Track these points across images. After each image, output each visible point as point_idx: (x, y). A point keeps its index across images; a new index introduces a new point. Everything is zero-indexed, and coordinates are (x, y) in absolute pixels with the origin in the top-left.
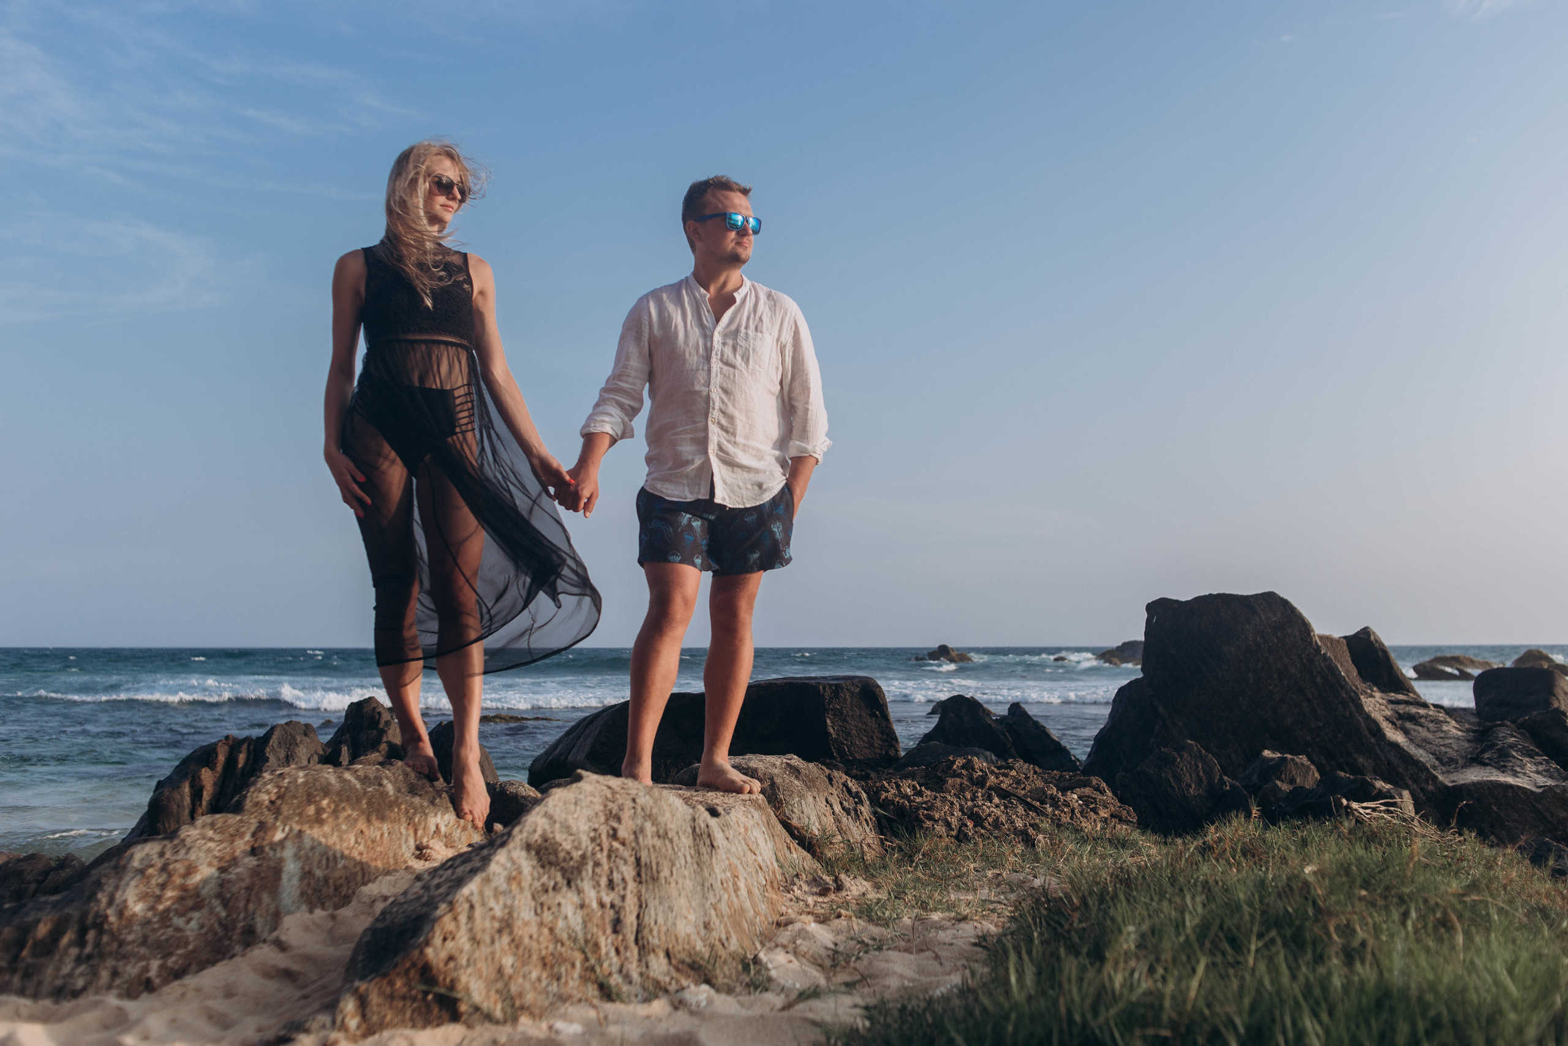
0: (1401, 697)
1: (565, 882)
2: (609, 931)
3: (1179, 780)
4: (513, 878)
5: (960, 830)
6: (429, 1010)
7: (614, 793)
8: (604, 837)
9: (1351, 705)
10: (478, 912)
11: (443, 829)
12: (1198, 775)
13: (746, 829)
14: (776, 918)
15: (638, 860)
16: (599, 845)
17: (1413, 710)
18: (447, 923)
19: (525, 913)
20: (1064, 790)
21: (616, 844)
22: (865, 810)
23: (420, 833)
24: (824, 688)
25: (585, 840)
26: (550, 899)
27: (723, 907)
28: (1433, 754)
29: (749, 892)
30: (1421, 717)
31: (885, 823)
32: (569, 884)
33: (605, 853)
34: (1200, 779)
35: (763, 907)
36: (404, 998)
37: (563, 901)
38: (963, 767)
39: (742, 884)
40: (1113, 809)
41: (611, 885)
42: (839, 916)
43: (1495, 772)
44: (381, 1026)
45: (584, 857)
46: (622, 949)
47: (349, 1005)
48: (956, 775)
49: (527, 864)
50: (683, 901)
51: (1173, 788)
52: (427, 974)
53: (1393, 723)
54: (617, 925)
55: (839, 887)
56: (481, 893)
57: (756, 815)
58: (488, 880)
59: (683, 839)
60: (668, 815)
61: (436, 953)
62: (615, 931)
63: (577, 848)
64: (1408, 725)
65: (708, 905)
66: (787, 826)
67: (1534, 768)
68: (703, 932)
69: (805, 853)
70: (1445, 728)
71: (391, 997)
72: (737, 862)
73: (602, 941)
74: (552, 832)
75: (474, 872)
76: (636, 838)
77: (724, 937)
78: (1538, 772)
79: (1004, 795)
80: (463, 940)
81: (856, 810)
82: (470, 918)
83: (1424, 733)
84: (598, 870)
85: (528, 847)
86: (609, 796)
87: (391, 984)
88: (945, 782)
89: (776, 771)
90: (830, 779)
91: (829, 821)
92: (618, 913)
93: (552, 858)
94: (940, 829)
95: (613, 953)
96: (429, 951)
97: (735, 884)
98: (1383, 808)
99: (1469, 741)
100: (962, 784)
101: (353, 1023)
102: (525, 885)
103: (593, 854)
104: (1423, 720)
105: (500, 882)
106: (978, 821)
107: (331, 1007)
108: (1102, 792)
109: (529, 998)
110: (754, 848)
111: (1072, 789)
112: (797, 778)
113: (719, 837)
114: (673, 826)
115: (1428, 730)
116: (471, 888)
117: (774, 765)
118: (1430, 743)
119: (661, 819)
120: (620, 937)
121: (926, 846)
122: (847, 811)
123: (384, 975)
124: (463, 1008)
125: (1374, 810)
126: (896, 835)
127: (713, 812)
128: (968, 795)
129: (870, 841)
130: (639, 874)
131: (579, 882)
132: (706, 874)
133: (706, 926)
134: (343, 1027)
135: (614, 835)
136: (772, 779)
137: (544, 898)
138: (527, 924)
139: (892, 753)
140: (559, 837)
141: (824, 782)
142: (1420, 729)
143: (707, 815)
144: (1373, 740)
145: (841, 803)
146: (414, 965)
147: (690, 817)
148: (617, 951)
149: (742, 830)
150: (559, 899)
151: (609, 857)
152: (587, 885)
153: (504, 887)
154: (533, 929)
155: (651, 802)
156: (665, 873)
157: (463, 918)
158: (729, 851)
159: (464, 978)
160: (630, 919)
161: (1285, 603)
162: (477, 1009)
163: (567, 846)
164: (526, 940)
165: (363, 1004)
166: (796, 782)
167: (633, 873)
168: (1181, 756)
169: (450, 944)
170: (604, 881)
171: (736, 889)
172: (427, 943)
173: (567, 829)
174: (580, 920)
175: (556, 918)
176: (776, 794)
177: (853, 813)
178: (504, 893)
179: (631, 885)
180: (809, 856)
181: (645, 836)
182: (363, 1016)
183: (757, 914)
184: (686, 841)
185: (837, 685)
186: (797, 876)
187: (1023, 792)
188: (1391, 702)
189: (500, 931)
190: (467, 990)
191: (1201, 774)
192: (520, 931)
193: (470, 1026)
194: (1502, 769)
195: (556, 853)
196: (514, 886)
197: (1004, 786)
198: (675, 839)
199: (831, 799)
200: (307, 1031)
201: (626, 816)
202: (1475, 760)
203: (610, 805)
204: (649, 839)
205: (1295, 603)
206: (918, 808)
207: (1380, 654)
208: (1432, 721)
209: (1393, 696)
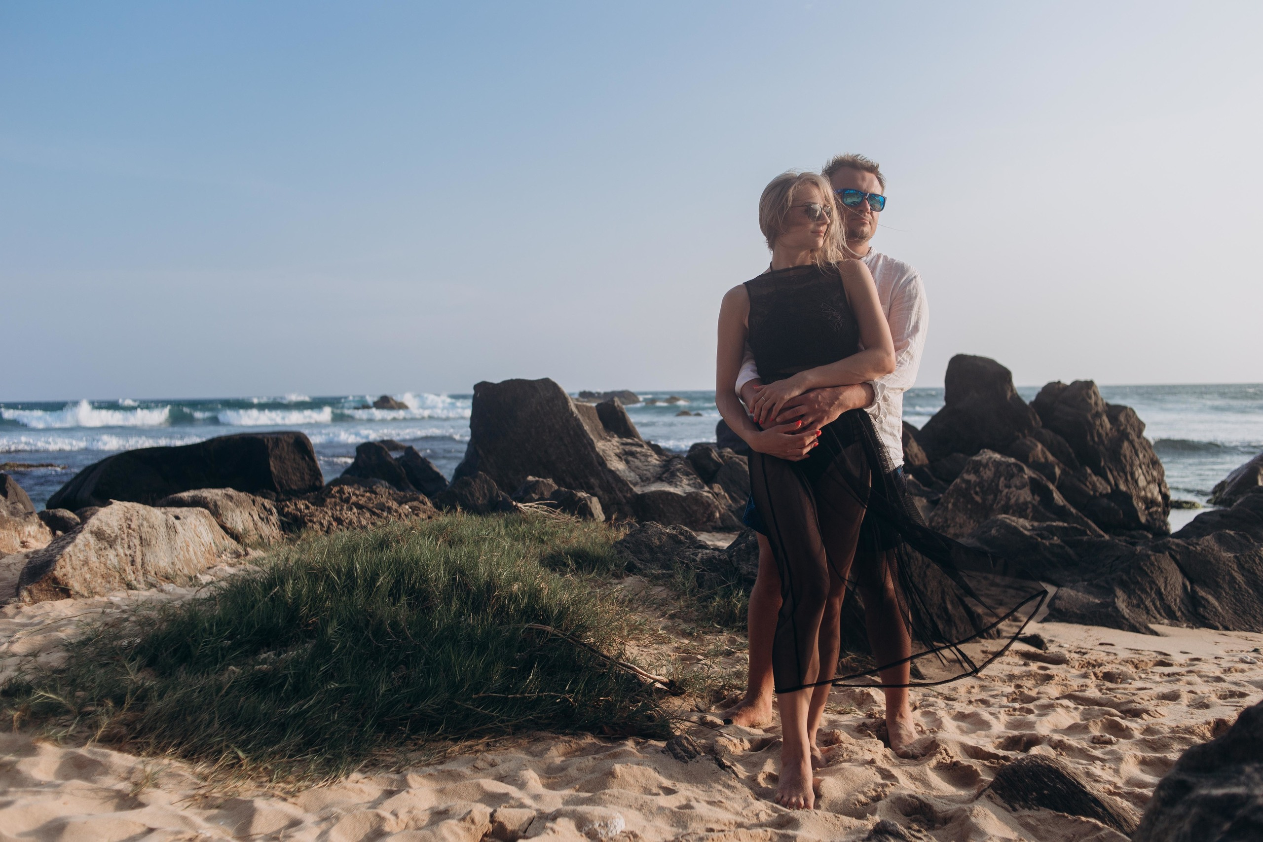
0: (629, 441)
1: (109, 546)
2: (129, 565)
3: (472, 495)
4: (87, 545)
5: (329, 528)
6: (58, 594)
7: (128, 509)
8: (125, 528)
9: (589, 447)
10: (73, 558)
11: (32, 533)
12: (484, 492)
13: (195, 526)
14: (208, 566)
15: (141, 537)
16: (123, 531)
17: (634, 449)
18: (61, 562)
19: (93, 558)
20: (400, 504)
21: (130, 531)
22: (274, 518)
23: (21, 535)
24: (268, 440)
25: (116, 530)
26: (104, 553)
27: (181, 557)
28: (639, 475)
29: (195, 553)
30: (637, 453)
31: (286, 525)
32: (111, 547)
33: (126, 535)
34: (485, 494)
35: (202, 560)
36: (46, 590)
37: (109, 554)
38: (338, 492)
39: (191, 549)
40: (429, 513)
41: (129, 547)
42: (241, 564)
43: (666, 485)
44: (39, 601)
45: (116, 536)
46: (136, 571)
47: (25, 594)
48: (333, 496)
49: (92, 540)
50: (162, 554)
51: (469, 500)
52: (55, 580)
53: (620, 457)
54: (133, 562)
55: (247, 554)
56: (74, 551)
57: (203, 520)
58: (76, 546)
59: (162, 529)
60: (154, 518)
61: (58, 573)
62: (132, 565)
63: (113, 533)
64: (630, 458)
65: (174, 556)
66: (223, 527)
67: (687, 482)
68: (171, 566)
69: (233, 541)
70: (650, 459)
71: (41, 590)
72: (188, 539)
73: (127, 569)
74: (101, 526)
75: (69, 543)
76: (140, 528)
77: (181, 568)
78: (689, 485)
79: (360, 507)
80: (69, 568)
81: (267, 519)
82: (71, 560)
83: (637, 463)
84: (123, 541)
85: (92, 532)
86: (126, 510)
87: (41, 585)
88: (324, 500)
89: (218, 498)
90: (254, 502)
91: (251, 526)
92: (133, 558)
93: (102, 537)
94: (317, 527)
95: (132, 573)
96: (55, 572)
97: (187, 549)
98: (536, 506)
99: (661, 467)
100: (335, 502)
101: (27, 599)
102: (92, 547)
103: (120, 535)
104: (638, 455)
105: (81, 546)
106: (339, 521)
107: (17, 594)
108: (424, 503)
109: (98, 589)
110: (199, 535)
111: (406, 503)
112: (231, 501)
113: (179, 529)
114: (157, 523)
115: (640, 461)
116: (69, 549)
117: (217, 495)
118: (639, 469)
119: (151, 520)
120: (135, 567)
121: (304, 536)
122: (262, 519)
123: (37, 582)
124: (72, 592)
125: (531, 507)
126: (291, 531)
127: (177, 518)
128: (338, 508)
129: (275, 535)
130: (141, 543)
131: (115, 546)
132: (173, 543)
133: (173, 564)
134: (24, 601)
135: (129, 527)
136: (215, 502)
137: (100, 553)
138: (94, 562)
139: (318, 484)
140: (105, 528)
141: (249, 503)
142: (636, 460)
143: (174, 519)
144: (600, 468)
145: (259, 515)
146: (50, 578)
147: (164, 519)
148: (134, 573)
149: (193, 527)
150: (107, 553)
151: (128, 536)
152: (119, 547)
153: (83, 549)
154: (97, 565)
155: (146, 513)
156: (153, 542)
157: (68, 560)
158: (185, 535)
159: (71, 582)
160: (139, 560)
161: (555, 385)
162: (77, 593)
163: (109, 532)
164: (95, 568)
165: (30, 593)
166: (230, 504)
167: (139, 543)
168: (475, 482)
169: (63, 570)
170: (126, 546)
171: (188, 551)
172: (54, 570)
173: (108, 525)
174: (117, 561)
175: (106, 560)
176: (218, 511)
177: (265, 520)
178: (83, 551)
179: (138, 547)
180: (236, 542)
181: (144, 527)
182: (31, 597)
183: (199, 562)
184: (163, 530)
185: (277, 439)
186: (225, 550)
187: (371, 505)
188: (623, 444)
189: (83, 565)
190: (73, 586)
191: (486, 491)
192: (92, 565)
193: (75, 599)
194: (670, 483)
195: (104, 535)
196: (87, 548)
197: (360, 502)
198: (158, 529)
199: (252, 513)
200: (9, 604)
201: (134, 519)
202: (659, 479)
203: (127, 515)
204: (145, 529)
205: (560, 385)
206: (305, 516)
207: (620, 414)
208: (643, 455)
209: (625, 440)
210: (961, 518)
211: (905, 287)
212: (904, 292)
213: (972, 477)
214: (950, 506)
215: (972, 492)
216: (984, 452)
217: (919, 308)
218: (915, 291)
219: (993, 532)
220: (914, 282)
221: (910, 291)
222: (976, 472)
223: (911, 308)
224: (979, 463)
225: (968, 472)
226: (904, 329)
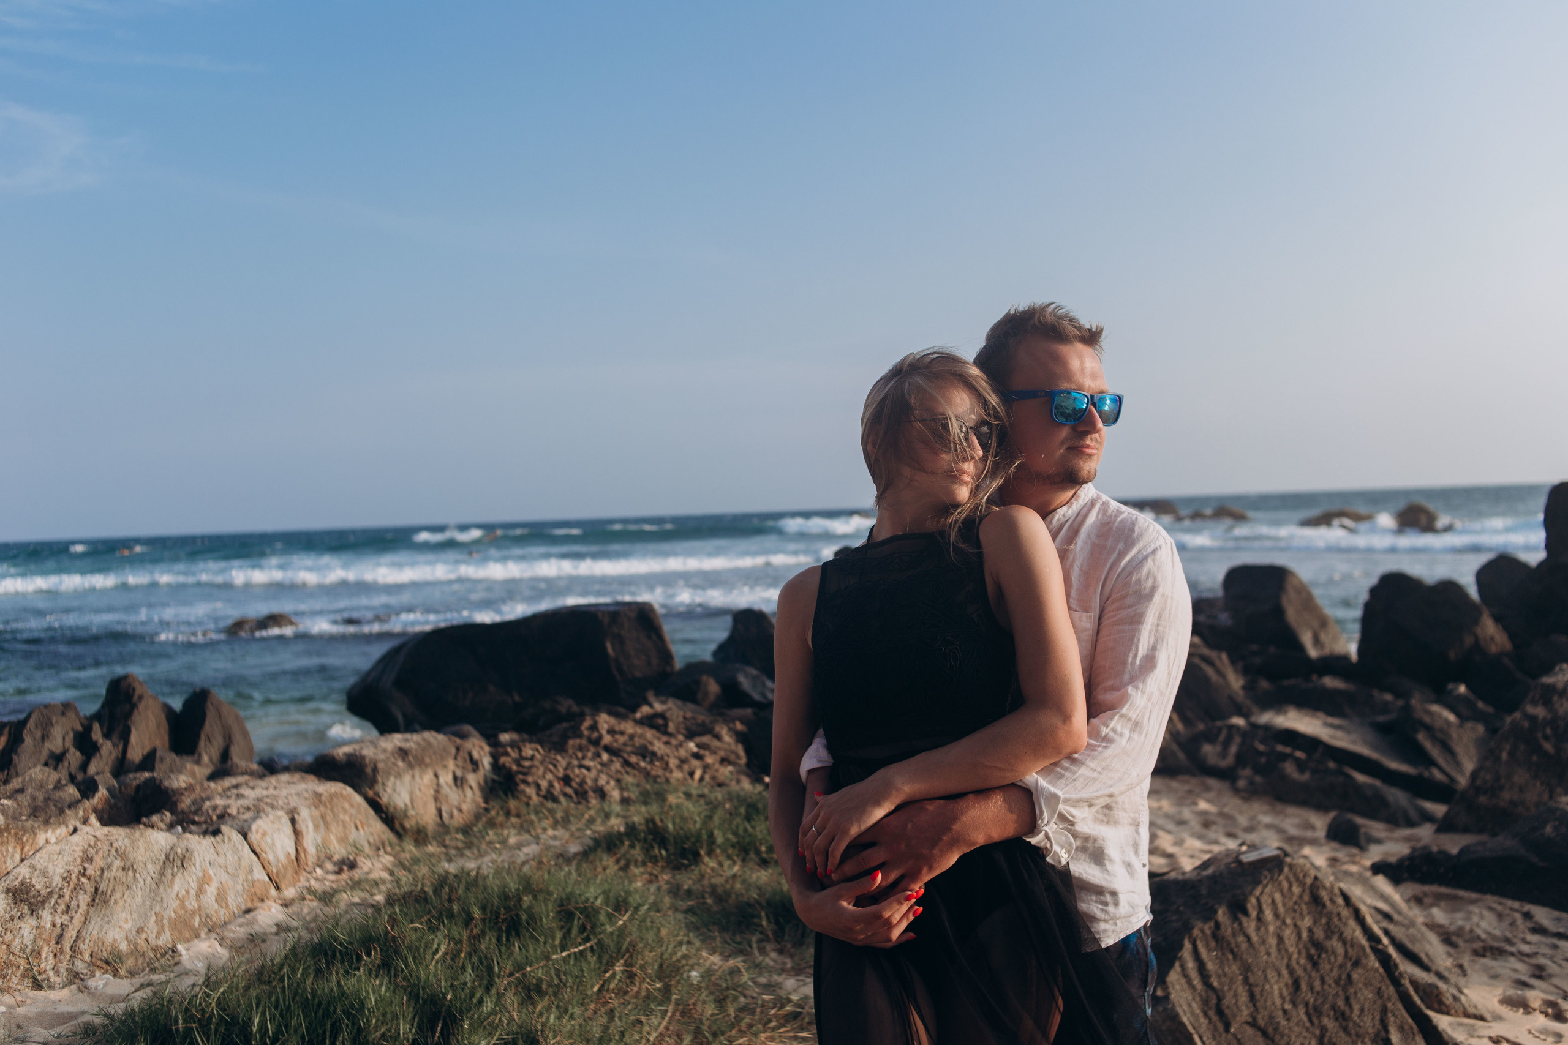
1: (29, 912)
2: (53, 942)
5: (548, 791)
8: (74, 876)
15: (97, 890)
16: (68, 882)
21: (83, 880)
22: (479, 777)
24: (603, 615)
25: (57, 880)
26: (14, 925)
27: (168, 913)
31: (492, 788)
32: (32, 914)
33: (71, 887)
35: (237, 901)
37: (23, 925)
41: (66, 910)
45: (51, 892)
46: (58, 954)
54: (59, 939)
60: (141, 851)
62: (58, 942)
63: (48, 887)
66: (374, 804)
68: (132, 936)
73: (45, 950)
74: (31, 878)
76: (102, 873)
77: (153, 937)
79: (613, 752)
81: (465, 779)
84: (60, 901)
85: (8, 891)
88: (565, 741)
90: (457, 750)
92: (63, 930)
93: (25, 896)
94: (531, 791)
95: (51, 957)
97: (200, 890)
100: (578, 745)
103: (60, 890)
106: (569, 779)
117: (385, 751)
119: (130, 856)
120: (60, 946)
121: (508, 804)
122: (456, 779)
126: (494, 796)
127: (212, 834)
130: (93, 900)
131: (40, 912)
133: (139, 930)
135: (84, 873)
136: (375, 764)
137: (9, 925)
140: (35, 881)
141: (446, 753)
143: (195, 840)
148: (55, 955)
150: (21, 924)
151: (73, 890)
152: (46, 913)
155: (125, 844)
156: (116, 897)
160: (72, 934)
163: (40, 886)
167: (89, 900)
170: (61, 908)
173: (45, 874)
174: (32, 937)
175: (15, 937)
176: (375, 777)
177: (459, 782)
179: (83, 909)
180: (387, 827)
181: (111, 871)
185: (615, 612)
195: (29, 892)
199: (440, 771)
201: (100, 856)
203: (90, 849)
204: (113, 872)
206: (522, 772)
210: (1521, 776)
211: (1130, 574)
212: (1127, 585)
213: (1540, 711)
214: (1504, 756)
215: (1540, 735)
216: (1561, 669)
217: (1159, 617)
218: (1150, 582)
219: (1548, 829)
220: (1149, 564)
221: (1139, 581)
222: (1547, 702)
223: (1137, 620)
224: (1551, 689)
225: (1534, 702)
226: (1125, 663)
